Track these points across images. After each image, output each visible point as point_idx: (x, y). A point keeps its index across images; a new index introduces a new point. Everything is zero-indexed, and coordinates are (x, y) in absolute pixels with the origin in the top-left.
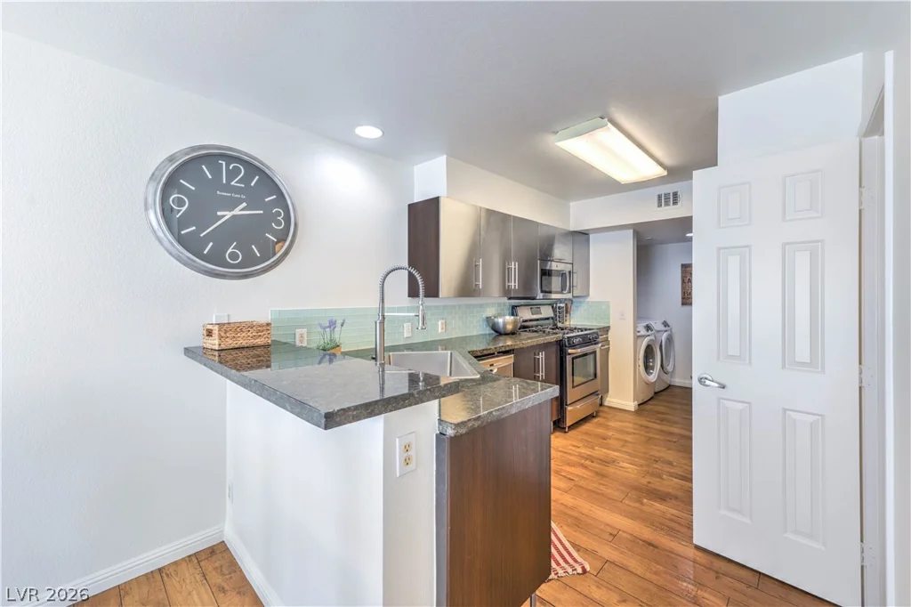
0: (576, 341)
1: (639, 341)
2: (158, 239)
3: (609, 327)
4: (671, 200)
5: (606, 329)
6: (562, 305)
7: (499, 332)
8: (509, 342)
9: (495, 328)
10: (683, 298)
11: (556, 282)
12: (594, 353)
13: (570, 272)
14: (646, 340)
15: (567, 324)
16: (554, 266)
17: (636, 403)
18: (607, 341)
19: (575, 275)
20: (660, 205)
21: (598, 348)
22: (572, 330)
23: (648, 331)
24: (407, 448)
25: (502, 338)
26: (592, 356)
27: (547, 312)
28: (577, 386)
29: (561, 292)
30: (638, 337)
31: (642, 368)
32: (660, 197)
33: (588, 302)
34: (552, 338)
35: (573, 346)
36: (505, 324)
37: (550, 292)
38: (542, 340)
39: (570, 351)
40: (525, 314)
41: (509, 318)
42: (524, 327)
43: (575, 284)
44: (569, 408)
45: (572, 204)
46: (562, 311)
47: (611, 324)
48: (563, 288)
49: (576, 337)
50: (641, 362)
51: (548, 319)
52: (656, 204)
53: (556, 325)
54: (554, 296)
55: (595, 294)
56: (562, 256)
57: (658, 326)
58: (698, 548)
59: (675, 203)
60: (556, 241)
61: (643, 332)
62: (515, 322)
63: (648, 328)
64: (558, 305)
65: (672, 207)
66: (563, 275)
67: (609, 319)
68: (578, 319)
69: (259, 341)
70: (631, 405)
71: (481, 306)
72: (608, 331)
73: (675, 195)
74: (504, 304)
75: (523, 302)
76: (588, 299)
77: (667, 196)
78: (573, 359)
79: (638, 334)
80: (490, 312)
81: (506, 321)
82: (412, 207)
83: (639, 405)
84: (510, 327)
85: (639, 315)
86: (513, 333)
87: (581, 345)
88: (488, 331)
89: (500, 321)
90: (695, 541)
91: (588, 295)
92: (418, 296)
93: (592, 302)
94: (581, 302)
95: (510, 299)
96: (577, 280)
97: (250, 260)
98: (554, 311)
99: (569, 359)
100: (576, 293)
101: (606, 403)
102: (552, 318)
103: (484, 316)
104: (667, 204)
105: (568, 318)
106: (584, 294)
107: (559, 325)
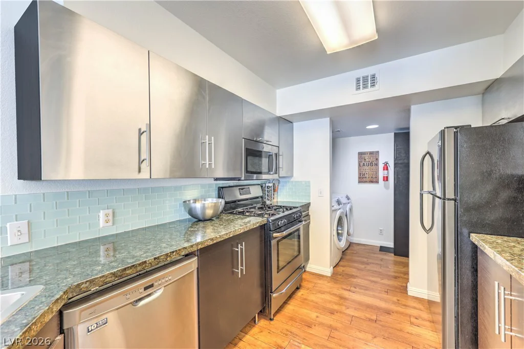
0: (280, 223)
1: (334, 212)
3: (310, 203)
4: (369, 82)
5: (307, 206)
6: (271, 185)
7: (198, 218)
9: (191, 212)
10: (359, 178)
13: (276, 154)
15: (274, 203)
18: (308, 215)
19: (281, 157)
20: (358, 88)
21: (301, 226)
22: (278, 209)
23: (339, 204)
26: (296, 235)
27: (255, 192)
28: (283, 268)
29: (269, 173)
31: (335, 237)
32: (358, 80)
33: (292, 182)
34: (254, 224)
35: (278, 229)
36: (204, 208)
37: (260, 173)
39: (275, 235)
41: (212, 202)
43: (281, 166)
44: (274, 295)
45: (278, 91)
47: (311, 202)
48: (270, 170)
49: (280, 218)
50: (335, 231)
51: (258, 198)
52: (354, 87)
53: (265, 203)
54: (263, 177)
55: (297, 175)
56: (271, 139)
57: (344, 200)
59: (373, 85)
61: (336, 207)
62: (219, 205)
63: (339, 203)
64: (267, 185)
65: (370, 89)
66: (270, 156)
67: (309, 196)
68: (283, 197)
70: (328, 271)
72: (308, 207)
73: (373, 77)
74: (210, 185)
75: (231, 183)
76: (292, 180)
77: (365, 79)
78: (278, 242)
79: (333, 209)
80: (190, 195)
81: (207, 205)
83: (334, 268)
84: (209, 212)
85: (332, 191)
87: (287, 225)
88: (186, 216)
89: (198, 206)
91: (292, 176)
93: (296, 182)
94: (286, 182)
95: (216, 179)
96: (282, 162)
98: (263, 190)
99: (274, 242)
100: (282, 173)
101: (308, 271)
102: (262, 197)
104: (365, 87)
105: (276, 195)
106: (289, 175)
107: (268, 203)
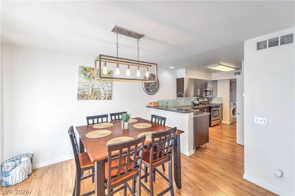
0: (214, 107)
1: (231, 107)
2: (144, 89)
5: (222, 104)
6: (210, 98)
7: (195, 105)
8: (197, 107)
9: (194, 104)
11: (208, 93)
12: (219, 110)
13: (212, 90)
14: (233, 107)
15: (211, 103)
16: (208, 89)
17: (230, 123)
18: (222, 107)
20: (235, 75)
21: (219, 109)
22: (213, 104)
23: (234, 105)
24: (190, 118)
25: (196, 106)
26: (218, 111)
27: (206, 100)
28: (214, 117)
29: (210, 95)
30: (231, 106)
31: (232, 114)
32: (235, 73)
34: (208, 106)
35: (213, 108)
36: (196, 103)
37: (207, 95)
38: (205, 106)
39: (212, 109)
40: (201, 100)
41: (197, 102)
42: (200, 103)
44: (212, 122)
45: (213, 74)
46: (210, 100)
48: (210, 94)
49: (213, 106)
50: (232, 112)
52: (234, 74)
53: (208, 103)
54: (208, 96)
55: (219, 95)
56: (210, 87)
58: (238, 144)
60: (208, 83)
62: (199, 102)
66: (210, 91)
67: (223, 102)
68: (214, 102)
69: (157, 105)
70: (229, 123)
71: (191, 99)
73: (239, 73)
74: (196, 98)
75: (200, 98)
76: (217, 97)
77: (237, 73)
78: (213, 111)
80: (193, 100)
81: (196, 102)
82: (177, 79)
84: (197, 104)
86: (198, 105)
87: (215, 108)
88: (192, 104)
89: (195, 102)
90: (237, 143)
91: (217, 96)
92: (183, 97)
94: (215, 98)
96: (214, 92)
97: (154, 92)
98: (208, 100)
100: (214, 95)
101: (222, 123)
103: (191, 101)
104: (237, 75)
105: (212, 101)
106: (216, 95)
107: (209, 103)
